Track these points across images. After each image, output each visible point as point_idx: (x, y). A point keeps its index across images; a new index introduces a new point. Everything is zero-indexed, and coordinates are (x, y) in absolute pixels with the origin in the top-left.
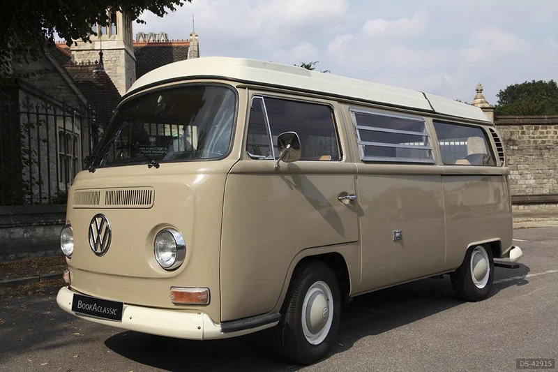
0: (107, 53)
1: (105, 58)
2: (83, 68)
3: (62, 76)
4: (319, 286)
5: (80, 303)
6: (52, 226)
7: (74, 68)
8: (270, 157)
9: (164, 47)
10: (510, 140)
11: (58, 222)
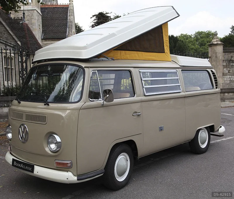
0: (27, 12)
1: (26, 14)
2: (15, 21)
3: (4, 27)
4: (123, 155)
5: (15, 163)
6: (2, 108)
7: (10, 21)
8: (100, 99)
9: (56, 8)
10: (231, 60)
11: (5, 105)
